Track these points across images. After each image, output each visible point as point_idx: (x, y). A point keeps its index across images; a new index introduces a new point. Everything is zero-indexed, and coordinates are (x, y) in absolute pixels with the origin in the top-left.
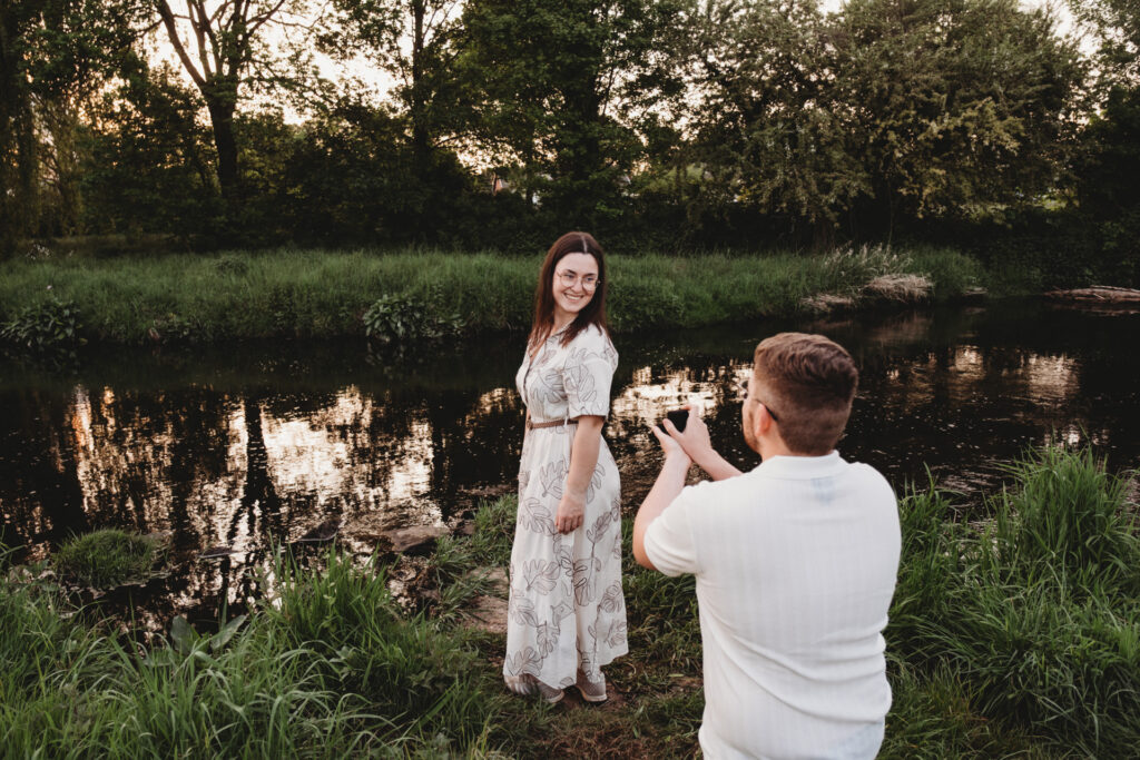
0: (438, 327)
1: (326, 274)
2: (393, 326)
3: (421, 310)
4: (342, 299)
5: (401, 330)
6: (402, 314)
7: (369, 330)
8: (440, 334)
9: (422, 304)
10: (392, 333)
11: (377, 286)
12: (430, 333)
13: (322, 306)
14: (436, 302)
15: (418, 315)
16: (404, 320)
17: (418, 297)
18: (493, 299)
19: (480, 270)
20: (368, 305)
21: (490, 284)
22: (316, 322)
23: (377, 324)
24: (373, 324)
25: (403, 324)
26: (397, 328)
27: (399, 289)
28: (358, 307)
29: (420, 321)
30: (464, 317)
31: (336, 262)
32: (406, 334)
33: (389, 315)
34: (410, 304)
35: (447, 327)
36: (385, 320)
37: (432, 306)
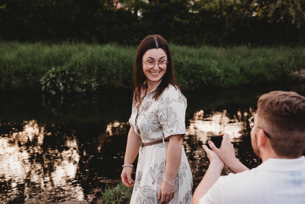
0: (82, 86)
1: (19, 55)
2: (57, 85)
3: (73, 76)
4: (28, 69)
5: (62, 88)
6: (63, 78)
7: (43, 88)
8: (84, 90)
9: (74, 73)
10: (57, 89)
11: (49, 62)
12: (79, 89)
13: (17, 73)
14: (82, 72)
15: (72, 79)
16: (64, 82)
17: (72, 69)
18: (114, 70)
19: (107, 54)
20: (43, 73)
21: (113, 62)
22: (14, 82)
23: (48, 84)
24: (46, 84)
25: (63, 84)
26: (60, 86)
27: (61, 64)
28: (38, 74)
29: (73, 83)
30: (98, 81)
31: (25, 48)
32: (65, 90)
33: (55, 79)
34: (67, 73)
35: (88, 86)
36: (53, 81)
37: (80, 74)
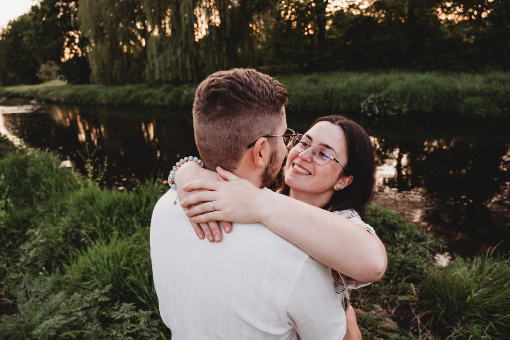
0: (394, 111)
1: (349, 84)
2: (373, 109)
3: (388, 102)
4: (353, 95)
5: (377, 111)
6: (379, 103)
7: (362, 111)
8: (396, 114)
9: (389, 99)
10: (372, 112)
11: (370, 90)
12: (391, 113)
13: (344, 99)
14: (396, 98)
15: (386, 104)
16: (380, 106)
17: (387, 96)
18: (426, 97)
19: (423, 82)
20: (364, 99)
21: (426, 90)
22: (341, 106)
23: (366, 108)
24: (364, 108)
25: (378, 108)
26: (375, 110)
27: (380, 91)
28: (359, 99)
29: (387, 107)
30: (409, 106)
31: (354, 78)
32: (379, 113)
33: (372, 104)
34: (383, 99)
35: (400, 110)
36: (370, 106)
37: (394, 100)
